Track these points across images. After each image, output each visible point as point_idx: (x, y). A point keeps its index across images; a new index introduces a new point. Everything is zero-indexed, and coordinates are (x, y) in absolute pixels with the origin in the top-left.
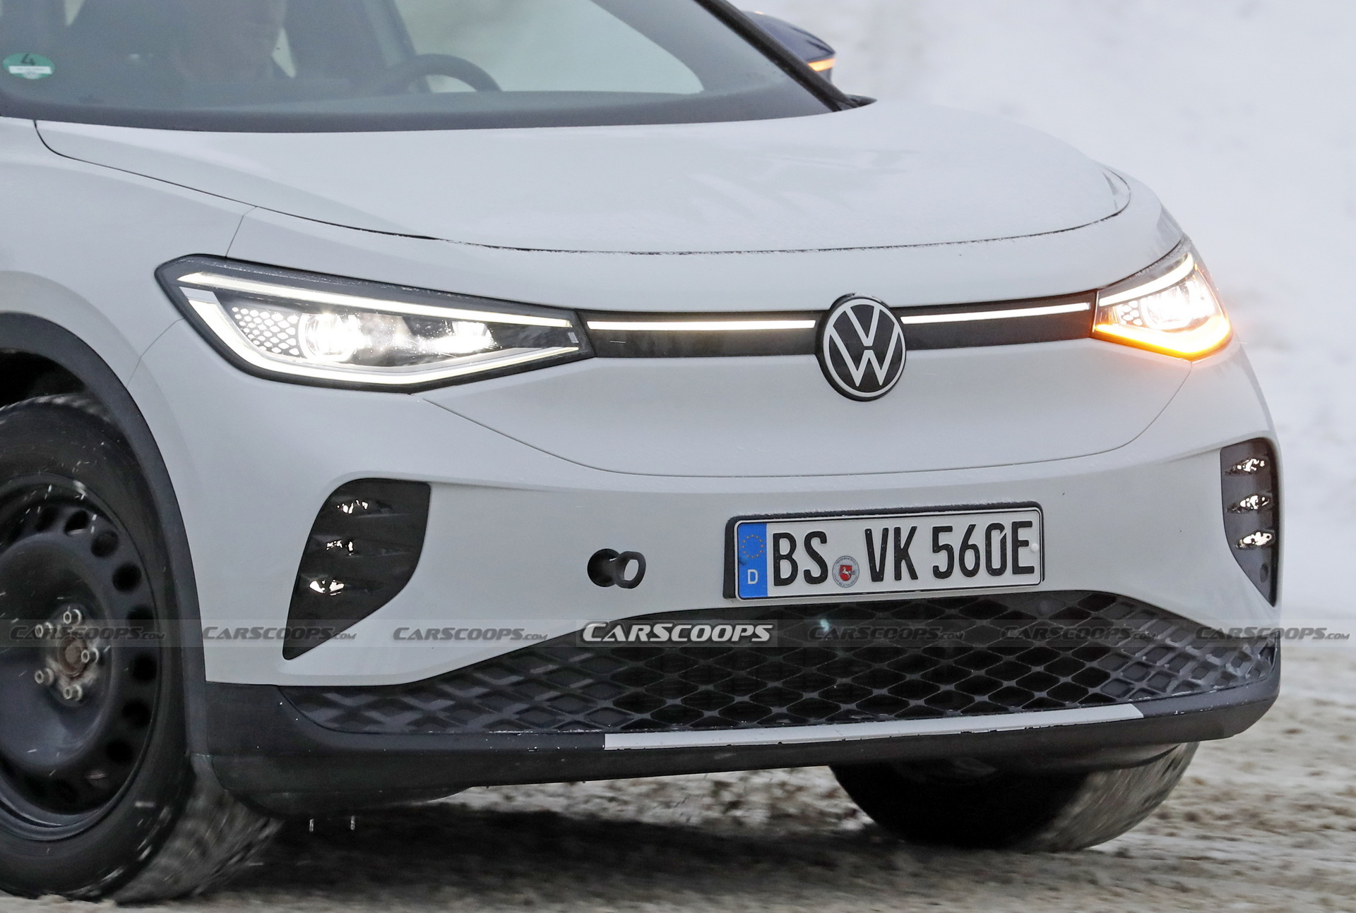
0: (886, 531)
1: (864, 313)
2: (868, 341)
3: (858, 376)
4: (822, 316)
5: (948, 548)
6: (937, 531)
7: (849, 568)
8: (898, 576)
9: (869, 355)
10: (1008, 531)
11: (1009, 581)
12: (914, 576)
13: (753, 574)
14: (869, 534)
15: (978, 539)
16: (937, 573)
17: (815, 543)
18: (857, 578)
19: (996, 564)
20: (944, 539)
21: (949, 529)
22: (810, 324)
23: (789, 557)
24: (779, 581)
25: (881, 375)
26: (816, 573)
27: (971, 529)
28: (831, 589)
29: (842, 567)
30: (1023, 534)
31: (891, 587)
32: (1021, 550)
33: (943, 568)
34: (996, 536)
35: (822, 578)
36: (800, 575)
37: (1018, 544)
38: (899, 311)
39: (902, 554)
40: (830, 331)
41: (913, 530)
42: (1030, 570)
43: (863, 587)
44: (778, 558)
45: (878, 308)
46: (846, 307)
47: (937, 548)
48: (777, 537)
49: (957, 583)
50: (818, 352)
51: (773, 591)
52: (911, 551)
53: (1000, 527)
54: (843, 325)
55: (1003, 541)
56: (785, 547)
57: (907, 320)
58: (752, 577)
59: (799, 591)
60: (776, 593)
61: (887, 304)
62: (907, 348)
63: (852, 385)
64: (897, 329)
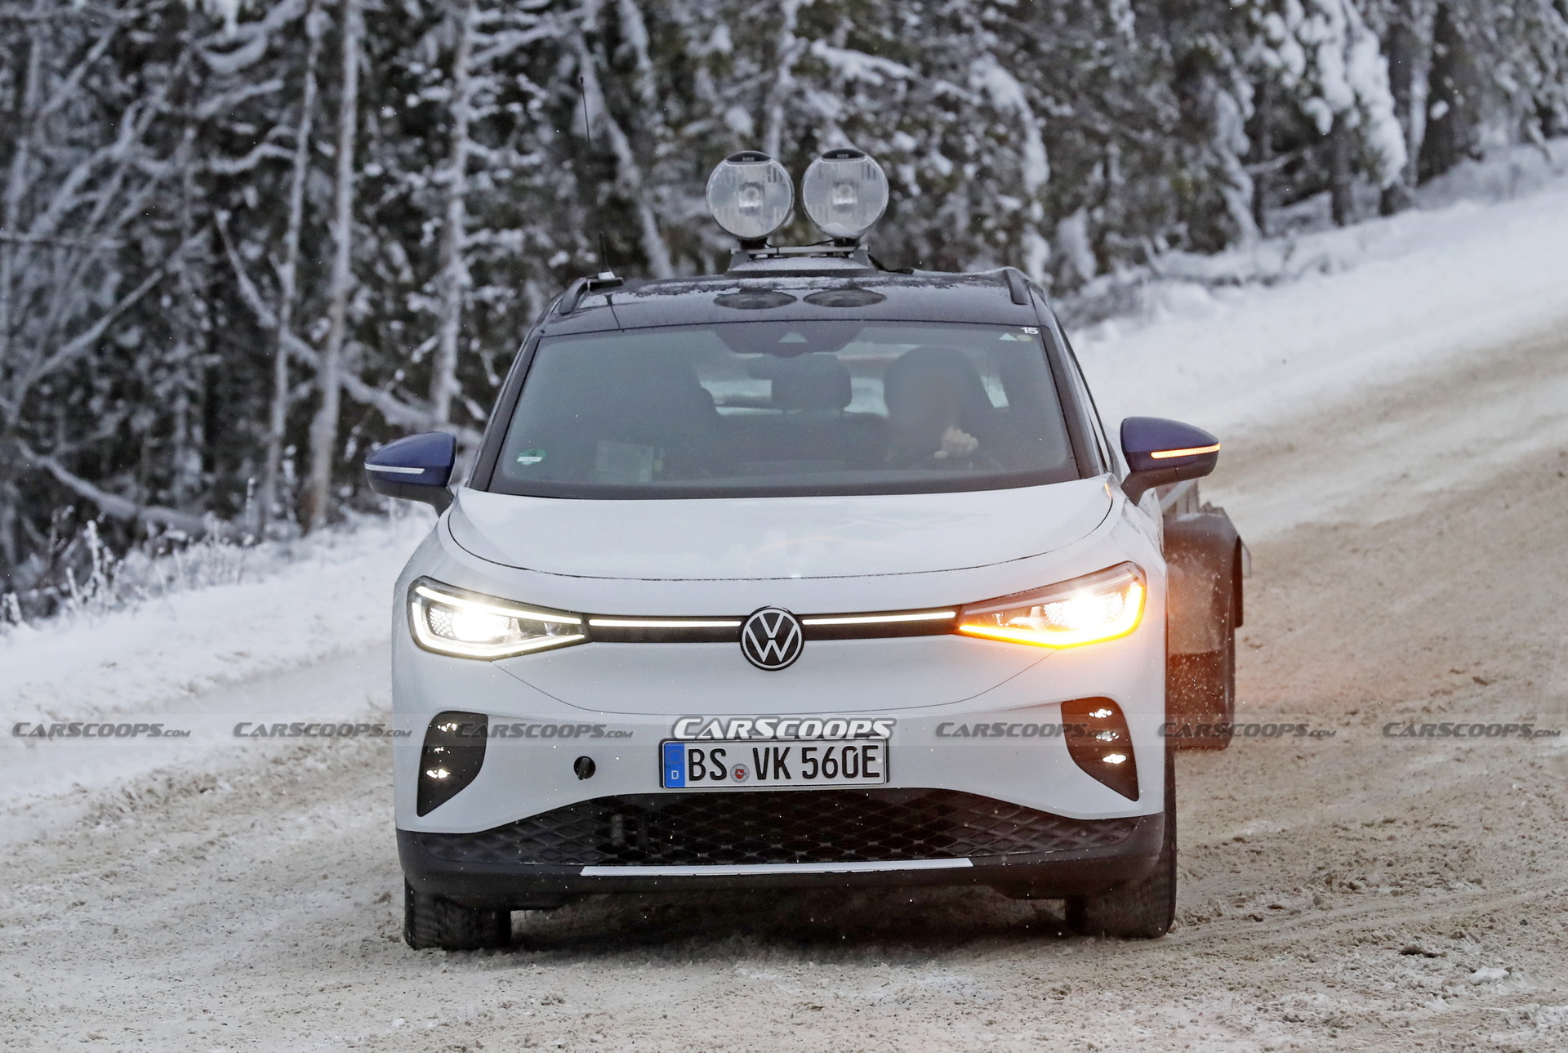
0: (767, 750)
1: (772, 619)
2: (772, 635)
3: (764, 655)
4: (745, 619)
5: (814, 761)
6: (805, 750)
7: (742, 771)
8: (777, 776)
9: (772, 643)
10: (860, 752)
11: (860, 782)
12: (788, 776)
13: (675, 774)
14: (755, 751)
15: (837, 755)
16: (805, 775)
17: (718, 756)
18: (747, 778)
19: (850, 770)
20: (810, 755)
21: (815, 749)
22: (738, 624)
23: (700, 764)
24: (692, 778)
25: (781, 655)
26: (718, 773)
27: (831, 749)
28: (729, 784)
29: (737, 770)
30: (870, 753)
31: (770, 783)
32: (869, 763)
33: (810, 772)
34: (850, 755)
35: (723, 776)
36: (707, 775)
37: (866, 759)
38: (798, 618)
39: (779, 764)
40: (747, 628)
41: (788, 749)
42: (877, 775)
43: (752, 783)
44: (692, 764)
45: (782, 615)
46: (760, 615)
47: (805, 760)
48: (691, 752)
49: (820, 782)
51: (688, 783)
52: (786, 762)
53: (854, 749)
54: (757, 626)
55: (856, 757)
56: (696, 758)
57: (806, 622)
58: (674, 775)
59: (707, 785)
60: (690, 786)
61: (789, 613)
62: (804, 639)
63: (760, 661)
64: (796, 627)
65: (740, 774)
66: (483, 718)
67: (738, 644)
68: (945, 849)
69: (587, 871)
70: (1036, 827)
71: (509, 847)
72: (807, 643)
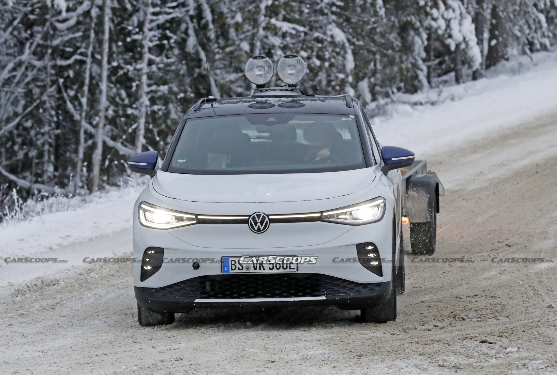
1: (259, 216)
2: (259, 221)
3: (256, 228)
4: (250, 216)
7: (248, 267)
8: (260, 269)
9: (259, 224)
11: (288, 271)
12: (264, 269)
16: (270, 269)
18: (250, 270)
19: (285, 267)
22: (247, 218)
23: (234, 265)
24: (232, 270)
25: (262, 228)
26: (241, 268)
28: (244, 271)
31: (258, 271)
33: (271, 268)
35: (242, 269)
36: (237, 268)
38: (268, 216)
39: (261, 265)
40: (251, 219)
42: (294, 269)
43: (252, 271)
44: (232, 265)
45: (262, 215)
46: (255, 215)
48: (232, 261)
49: (275, 271)
50: (248, 223)
51: (231, 271)
52: (263, 265)
54: (254, 218)
56: (233, 263)
57: (270, 217)
58: (226, 269)
59: (237, 272)
60: (231, 272)
61: (265, 214)
62: (270, 223)
63: (255, 230)
64: (267, 219)
65: (248, 268)
66: (162, 249)
67: (247, 225)
68: (316, 293)
69: (197, 301)
70: (348, 286)
71: (171, 293)
72: (271, 224)
